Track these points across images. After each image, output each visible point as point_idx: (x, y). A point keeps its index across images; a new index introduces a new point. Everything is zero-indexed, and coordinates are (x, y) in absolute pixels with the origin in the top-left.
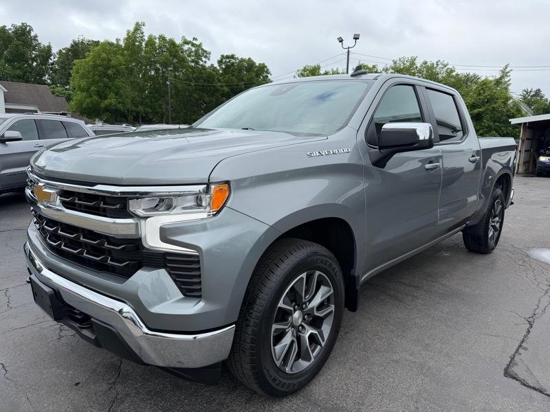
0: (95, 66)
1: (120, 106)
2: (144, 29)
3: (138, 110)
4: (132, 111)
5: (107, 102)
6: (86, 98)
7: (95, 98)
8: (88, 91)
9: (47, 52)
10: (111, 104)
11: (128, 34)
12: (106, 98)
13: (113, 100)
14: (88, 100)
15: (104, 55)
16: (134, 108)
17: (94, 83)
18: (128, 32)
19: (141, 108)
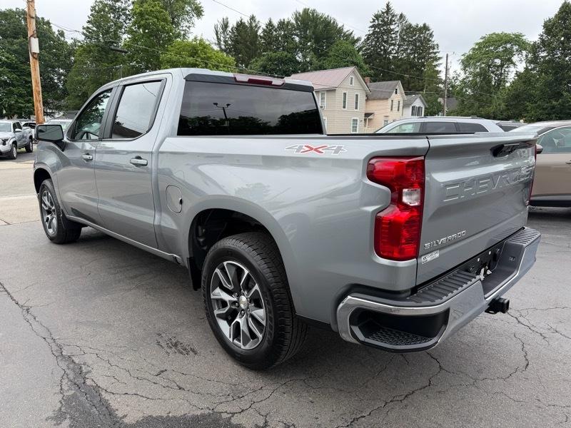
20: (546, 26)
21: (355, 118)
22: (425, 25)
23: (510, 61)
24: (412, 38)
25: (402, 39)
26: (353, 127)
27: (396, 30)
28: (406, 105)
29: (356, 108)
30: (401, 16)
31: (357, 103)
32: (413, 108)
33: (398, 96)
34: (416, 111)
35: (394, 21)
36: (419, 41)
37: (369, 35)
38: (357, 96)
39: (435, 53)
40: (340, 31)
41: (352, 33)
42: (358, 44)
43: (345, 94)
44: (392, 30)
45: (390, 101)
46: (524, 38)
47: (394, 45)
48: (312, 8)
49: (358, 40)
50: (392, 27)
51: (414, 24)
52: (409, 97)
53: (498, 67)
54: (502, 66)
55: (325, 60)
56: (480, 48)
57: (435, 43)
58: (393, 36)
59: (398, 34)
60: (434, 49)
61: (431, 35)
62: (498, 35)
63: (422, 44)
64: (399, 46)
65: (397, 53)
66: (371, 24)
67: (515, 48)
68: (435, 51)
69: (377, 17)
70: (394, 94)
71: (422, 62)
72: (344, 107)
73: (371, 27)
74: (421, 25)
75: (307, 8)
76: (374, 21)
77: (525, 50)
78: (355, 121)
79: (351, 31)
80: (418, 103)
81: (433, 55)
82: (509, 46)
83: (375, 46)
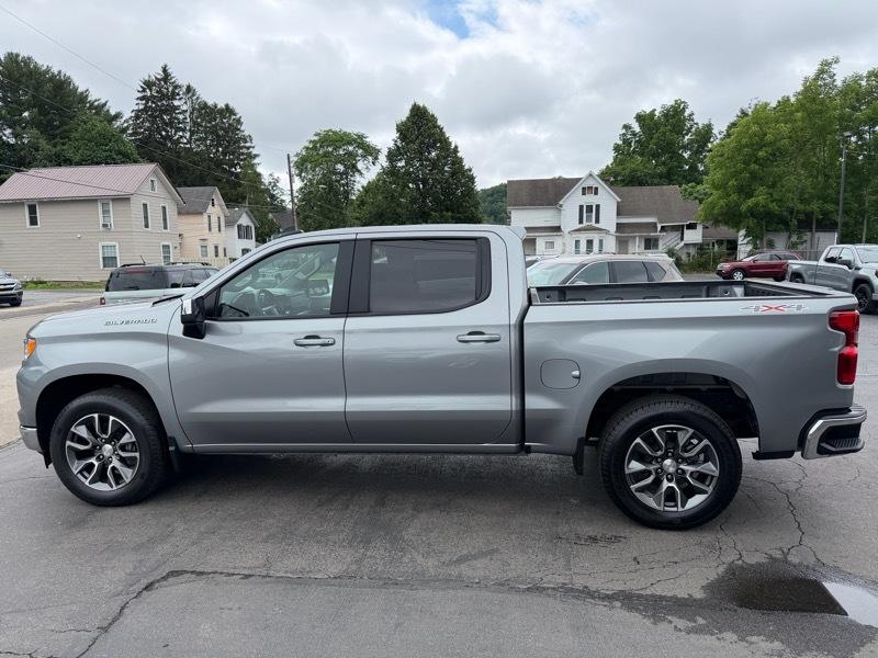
0: (739, 148)
1: (774, 207)
2: (835, 69)
3: (808, 209)
4: (798, 212)
5: (751, 202)
6: (720, 198)
7: (734, 197)
8: (725, 188)
9: (705, 134)
10: (757, 205)
11: (804, 84)
12: (750, 195)
13: (760, 198)
14: (722, 202)
15: (755, 128)
16: (801, 207)
17: (735, 175)
18: (806, 79)
19: (815, 206)
20: (399, 129)
21: (166, 243)
22: (227, 106)
23: (354, 168)
24: (210, 122)
25: (195, 123)
26: (165, 257)
27: (184, 108)
28: (229, 223)
29: (165, 228)
30: (189, 89)
31: (165, 220)
32: (239, 227)
33: (217, 210)
34: (243, 233)
35: (178, 94)
36: (222, 128)
37: (139, 111)
38: (164, 208)
39: (248, 148)
40: (83, 98)
41: (105, 104)
42: (117, 124)
43: (145, 205)
44: (177, 108)
45: (205, 216)
46: (368, 140)
47: (184, 130)
48: (24, 53)
49: (118, 116)
50: (176, 103)
51: (210, 103)
52: (232, 211)
53: (341, 174)
54: (346, 173)
55: (63, 144)
56: (315, 148)
57: (246, 133)
58: (181, 117)
59: (187, 114)
60: (246, 142)
61: (239, 121)
62: (335, 133)
63: (227, 132)
64: (192, 133)
65: (189, 142)
66: (140, 95)
67: (360, 151)
68: (248, 144)
69: (148, 84)
70: (210, 206)
71: (230, 159)
72: (147, 226)
73: (141, 99)
74: (221, 105)
75: (15, 52)
76: (144, 90)
77: (371, 155)
78: (166, 247)
79: (103, 101)
80: (245, 220)
81: (245, 151)
82: (351, 148)
83: (148, 129)
